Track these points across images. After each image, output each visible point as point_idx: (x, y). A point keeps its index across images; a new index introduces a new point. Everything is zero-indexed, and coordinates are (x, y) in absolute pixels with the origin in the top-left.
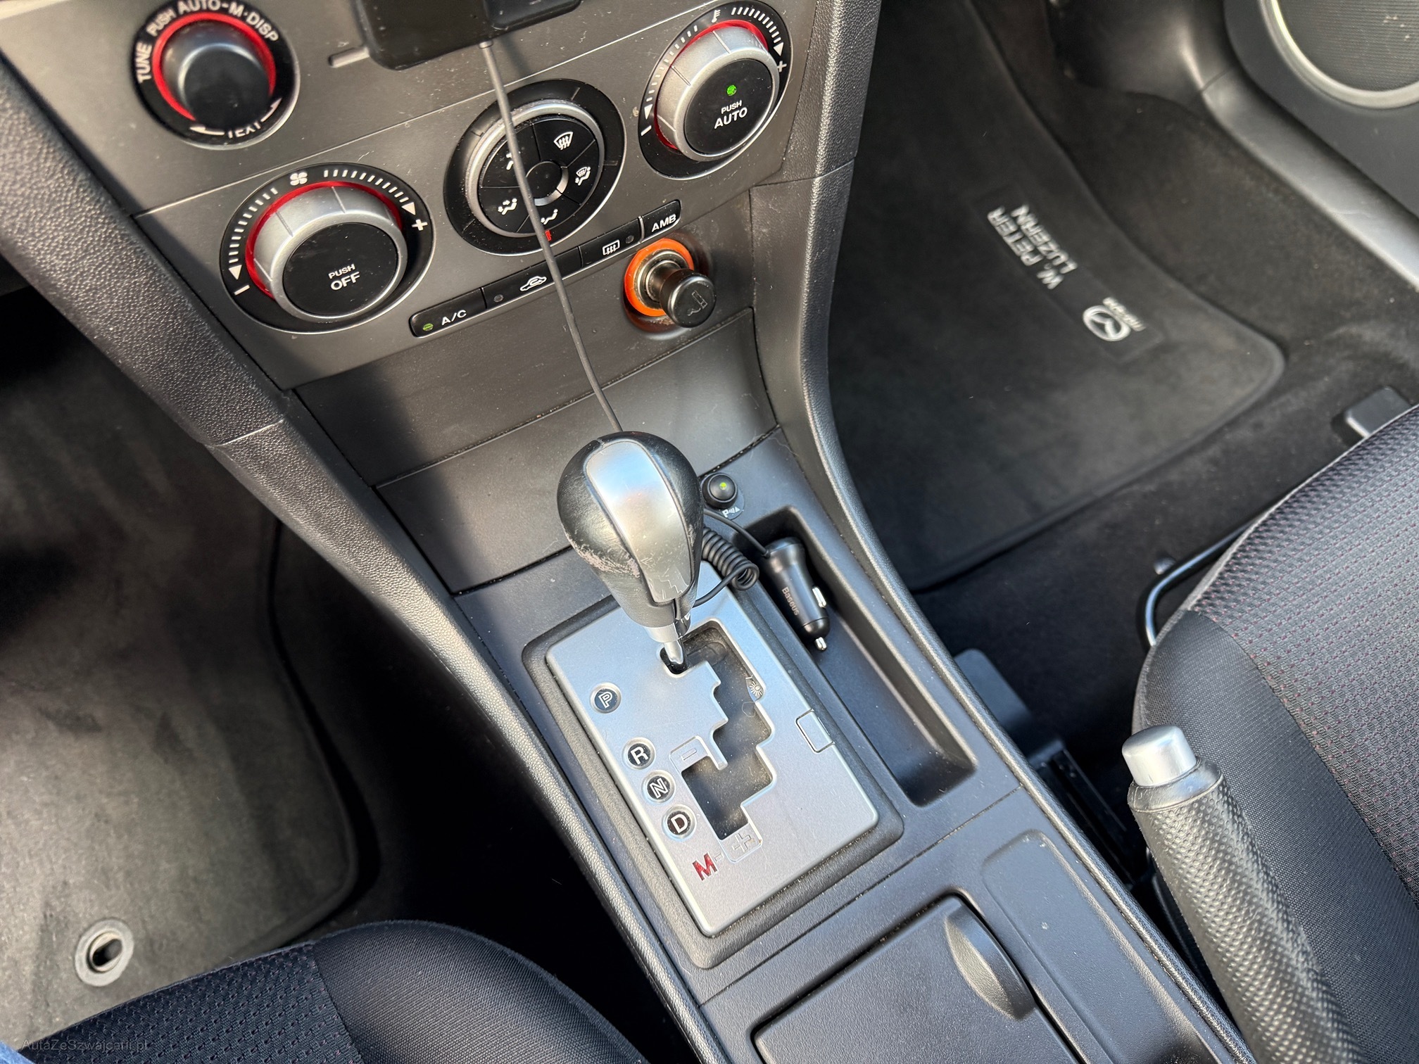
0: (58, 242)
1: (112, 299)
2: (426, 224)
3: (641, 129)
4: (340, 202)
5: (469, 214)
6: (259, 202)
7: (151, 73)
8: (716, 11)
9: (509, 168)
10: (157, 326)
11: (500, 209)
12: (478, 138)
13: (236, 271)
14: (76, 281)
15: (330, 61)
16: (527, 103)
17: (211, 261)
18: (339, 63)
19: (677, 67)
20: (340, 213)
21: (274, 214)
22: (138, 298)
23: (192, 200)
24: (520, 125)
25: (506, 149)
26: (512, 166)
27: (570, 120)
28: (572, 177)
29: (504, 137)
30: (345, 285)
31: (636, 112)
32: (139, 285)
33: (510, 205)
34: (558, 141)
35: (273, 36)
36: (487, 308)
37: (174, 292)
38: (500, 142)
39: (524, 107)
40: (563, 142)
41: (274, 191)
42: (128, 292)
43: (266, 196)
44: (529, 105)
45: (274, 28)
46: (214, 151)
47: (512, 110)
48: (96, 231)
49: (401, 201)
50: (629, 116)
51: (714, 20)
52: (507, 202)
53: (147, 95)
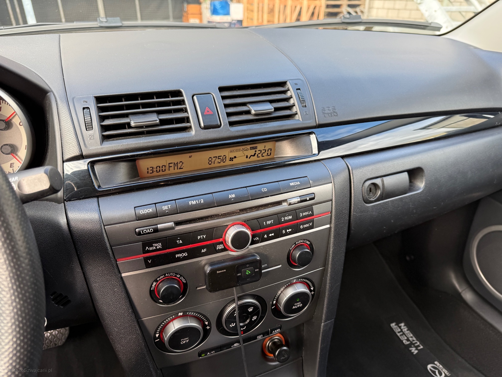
0: (118, 325)
1: (125, 340)
2: (210, 327)
3: (272, 307)
4: (189, 321)
5: (222, 326)
6: (169, 319)
7: (154, 288)
8: (295, 280)
9: (235, 315)
10: (133, 349)
11: (230, 325)
12: (228, 307)
13: (157, 335)
14: (118, 335)
15: (196, 288)
16: (242, 299)
17: (152, 333)
18: (198, 289)
19: (283, 292)
20: (189, 324)
21: (172, 322)
22: (131, 341)
23: (153, 317)
24: (240, 305)
25: (235, 311)
26: (236, 315)
27: (253, 304)
28: (252, 318)
29: (235, 308)
30: (184, 343)
31: (271, 303)
32: (133, 338)
33: (233, 325)
34: (249, 310)
35: (185, 282)
36: (221, 351)
37: (141, 341)
38: (234, 309)
39: (241, 300)
40: (250, 310)
41: (174, 316)
42: (130, 339)
43: (171, 318)
44: (243, 300)
45: (185, 280)
46: (162, 306)
47: (238, 301)
48: (128, 324)
49: (205, 321)
50: (269, 304)
51: (294, 282)
52: (232, 324)
53: (152, 293)
